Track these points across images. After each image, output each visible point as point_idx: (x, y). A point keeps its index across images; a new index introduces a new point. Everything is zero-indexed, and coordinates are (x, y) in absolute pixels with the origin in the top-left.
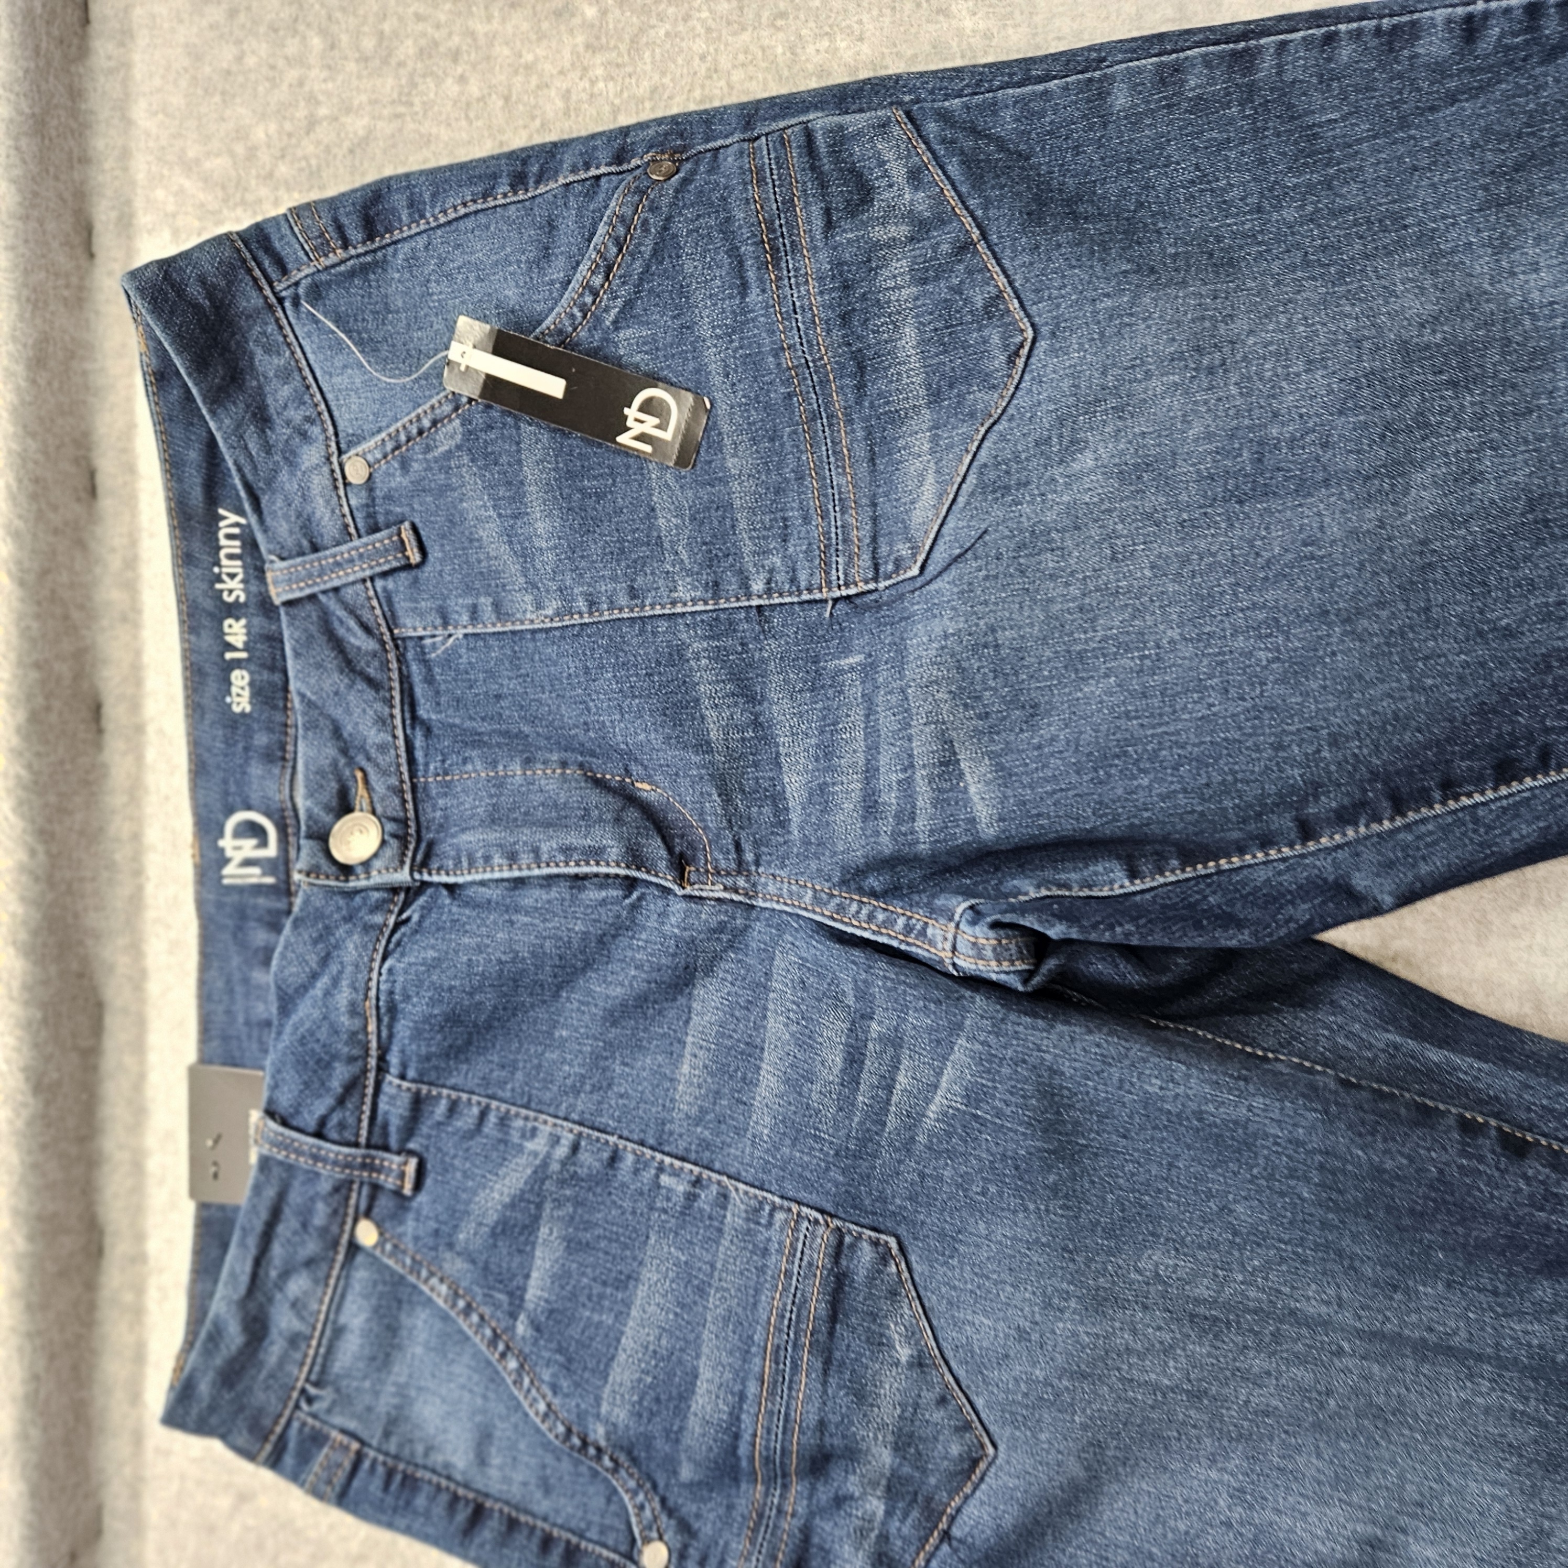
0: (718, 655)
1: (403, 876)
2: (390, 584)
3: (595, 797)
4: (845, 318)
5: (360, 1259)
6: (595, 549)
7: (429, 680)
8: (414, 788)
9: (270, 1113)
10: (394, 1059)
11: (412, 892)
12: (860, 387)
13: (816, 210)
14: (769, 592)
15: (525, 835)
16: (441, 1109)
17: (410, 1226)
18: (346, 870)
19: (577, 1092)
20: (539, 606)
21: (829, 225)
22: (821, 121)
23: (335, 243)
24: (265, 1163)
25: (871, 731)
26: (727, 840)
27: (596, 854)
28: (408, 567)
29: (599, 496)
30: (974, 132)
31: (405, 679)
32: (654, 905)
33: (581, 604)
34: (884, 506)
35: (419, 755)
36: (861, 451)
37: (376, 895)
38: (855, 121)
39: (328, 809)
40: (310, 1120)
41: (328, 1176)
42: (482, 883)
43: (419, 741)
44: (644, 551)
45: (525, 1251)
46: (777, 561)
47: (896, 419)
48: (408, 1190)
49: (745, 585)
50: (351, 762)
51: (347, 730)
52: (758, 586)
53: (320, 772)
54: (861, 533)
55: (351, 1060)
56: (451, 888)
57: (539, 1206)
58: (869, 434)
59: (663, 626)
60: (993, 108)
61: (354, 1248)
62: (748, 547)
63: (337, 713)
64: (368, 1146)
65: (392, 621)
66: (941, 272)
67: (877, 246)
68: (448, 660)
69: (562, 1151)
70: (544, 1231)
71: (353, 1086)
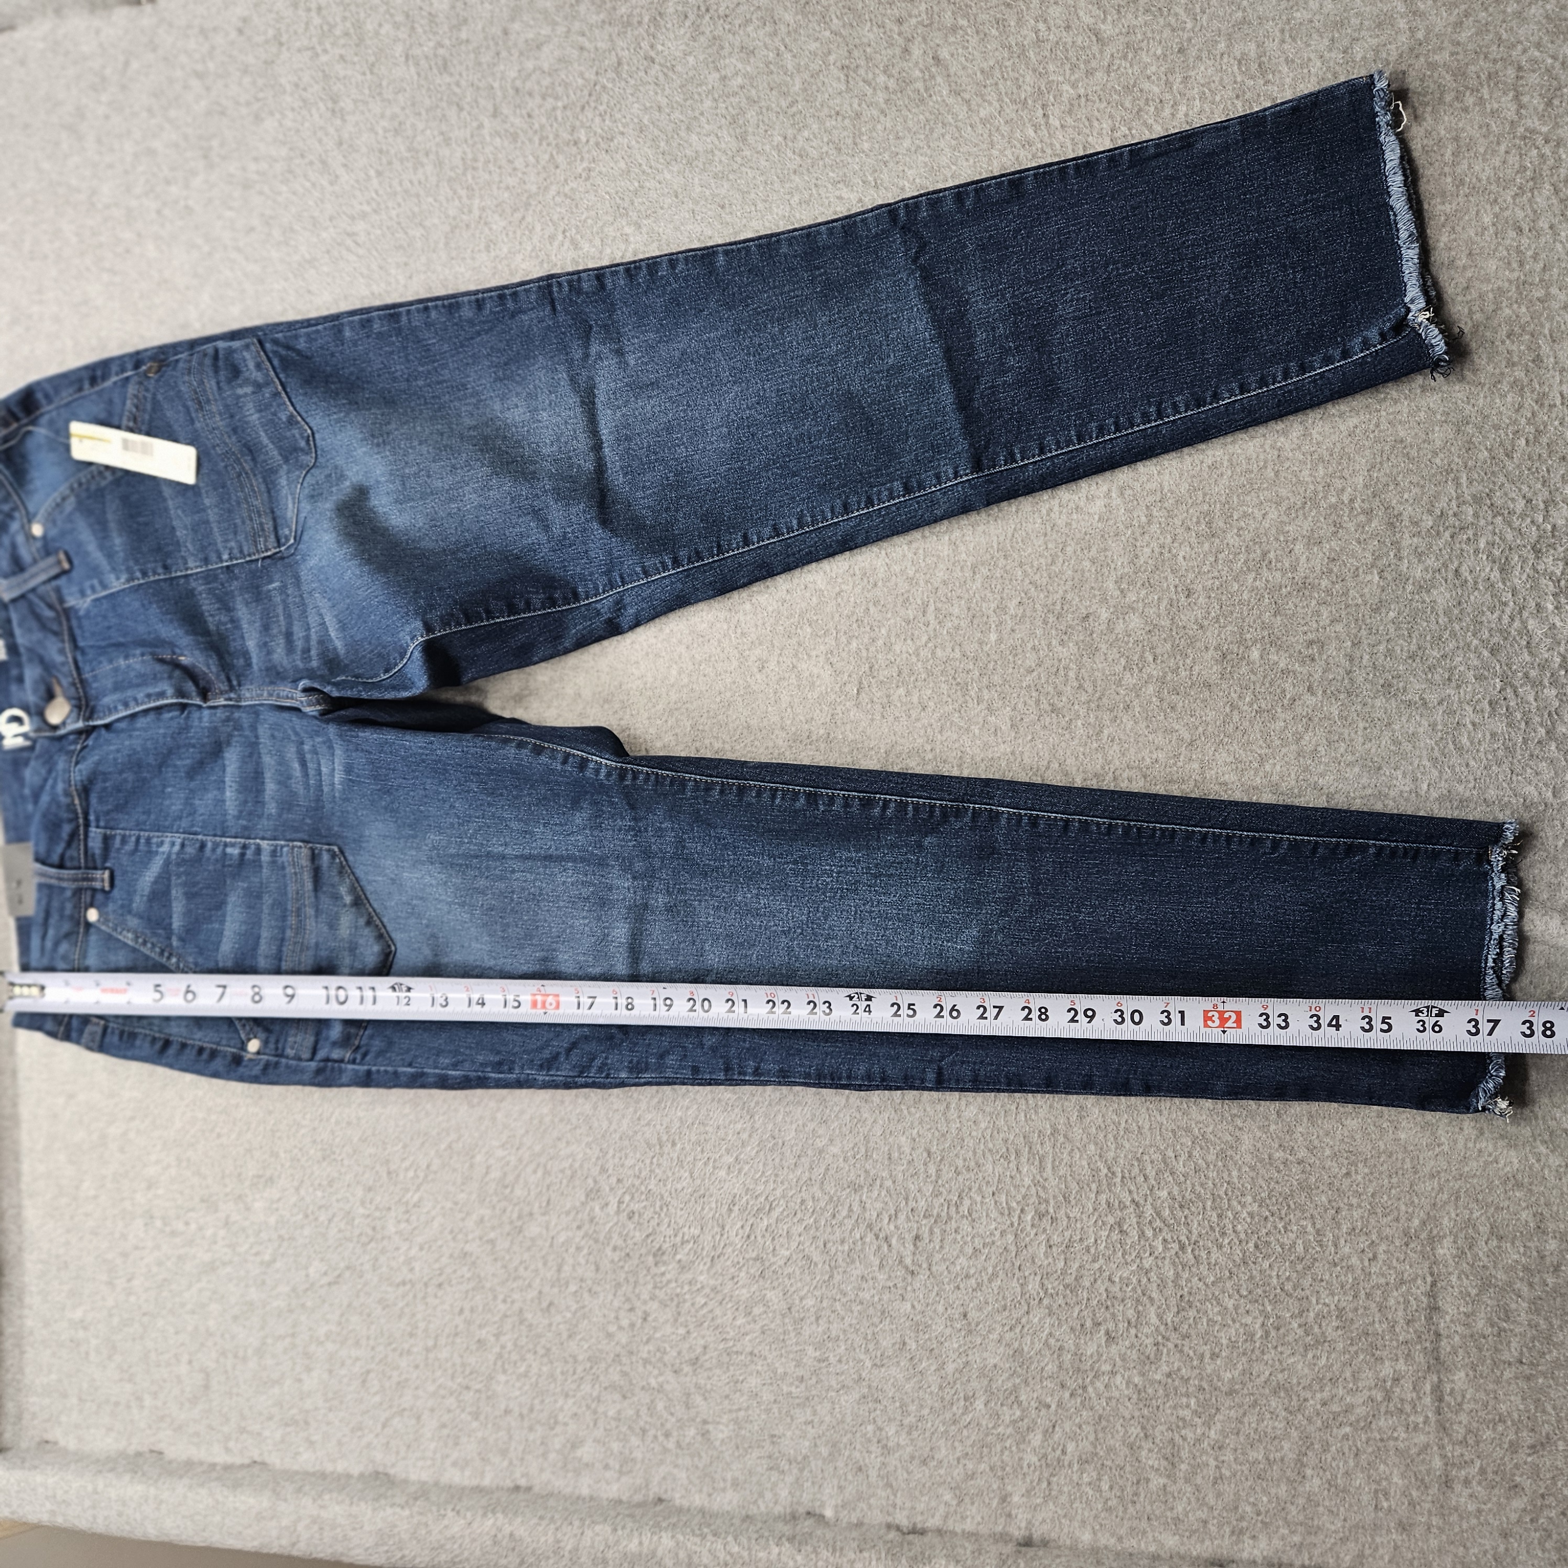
1: (80, 724)
2: (58, 582)
3: (158, 668)
4: (235, 431)
5: (92, 930)
6: (145, 549)
8: (81, 681)
9: (37, 859)
10: (91, 818)
11: (88, 732)
13: (213, 383)
14: (231, 559)
15: (130, 692)
16: (118, 841)
17: (111, 906)
18: (54, 727)
19: (180, 818)
20: (118, 579)
21: (219, 389)
22: (221, 345)
24: (40, 887)
26: (223, 678)
27: (163, 695)
28: (65, 572)
30: (288, 348)
31: (70, 628)
34: (277, 513)
35: (80, 664)
36: (263, 488)
37: (71, 737)
38: (237, 344)
39: (43, 698)
40: (55, 859)
41: (69, 887)
42: (117, 720)
43: (79, 658)
44: (170, 548)
45: (167, 905)
46: (233, 543)
48: (107, 887)
49: (220, 556)
50: (50, 674)
51: (46, 658)
52: (225, 556)
53: (36, 682)
54: (269, 525)
55: (70, 821)
56: (107, 727)
57: (169, 880)
58: (265, 480)
59: (182, 581)
60: (296, 337)
61: (88, 924)
62: (219, 539)
63: (41, 651)
64: (86, 867)
65: (61, 600)
67: (239, 397)
68: (88, 614)
69: (177, 848)
70: (174, 892)
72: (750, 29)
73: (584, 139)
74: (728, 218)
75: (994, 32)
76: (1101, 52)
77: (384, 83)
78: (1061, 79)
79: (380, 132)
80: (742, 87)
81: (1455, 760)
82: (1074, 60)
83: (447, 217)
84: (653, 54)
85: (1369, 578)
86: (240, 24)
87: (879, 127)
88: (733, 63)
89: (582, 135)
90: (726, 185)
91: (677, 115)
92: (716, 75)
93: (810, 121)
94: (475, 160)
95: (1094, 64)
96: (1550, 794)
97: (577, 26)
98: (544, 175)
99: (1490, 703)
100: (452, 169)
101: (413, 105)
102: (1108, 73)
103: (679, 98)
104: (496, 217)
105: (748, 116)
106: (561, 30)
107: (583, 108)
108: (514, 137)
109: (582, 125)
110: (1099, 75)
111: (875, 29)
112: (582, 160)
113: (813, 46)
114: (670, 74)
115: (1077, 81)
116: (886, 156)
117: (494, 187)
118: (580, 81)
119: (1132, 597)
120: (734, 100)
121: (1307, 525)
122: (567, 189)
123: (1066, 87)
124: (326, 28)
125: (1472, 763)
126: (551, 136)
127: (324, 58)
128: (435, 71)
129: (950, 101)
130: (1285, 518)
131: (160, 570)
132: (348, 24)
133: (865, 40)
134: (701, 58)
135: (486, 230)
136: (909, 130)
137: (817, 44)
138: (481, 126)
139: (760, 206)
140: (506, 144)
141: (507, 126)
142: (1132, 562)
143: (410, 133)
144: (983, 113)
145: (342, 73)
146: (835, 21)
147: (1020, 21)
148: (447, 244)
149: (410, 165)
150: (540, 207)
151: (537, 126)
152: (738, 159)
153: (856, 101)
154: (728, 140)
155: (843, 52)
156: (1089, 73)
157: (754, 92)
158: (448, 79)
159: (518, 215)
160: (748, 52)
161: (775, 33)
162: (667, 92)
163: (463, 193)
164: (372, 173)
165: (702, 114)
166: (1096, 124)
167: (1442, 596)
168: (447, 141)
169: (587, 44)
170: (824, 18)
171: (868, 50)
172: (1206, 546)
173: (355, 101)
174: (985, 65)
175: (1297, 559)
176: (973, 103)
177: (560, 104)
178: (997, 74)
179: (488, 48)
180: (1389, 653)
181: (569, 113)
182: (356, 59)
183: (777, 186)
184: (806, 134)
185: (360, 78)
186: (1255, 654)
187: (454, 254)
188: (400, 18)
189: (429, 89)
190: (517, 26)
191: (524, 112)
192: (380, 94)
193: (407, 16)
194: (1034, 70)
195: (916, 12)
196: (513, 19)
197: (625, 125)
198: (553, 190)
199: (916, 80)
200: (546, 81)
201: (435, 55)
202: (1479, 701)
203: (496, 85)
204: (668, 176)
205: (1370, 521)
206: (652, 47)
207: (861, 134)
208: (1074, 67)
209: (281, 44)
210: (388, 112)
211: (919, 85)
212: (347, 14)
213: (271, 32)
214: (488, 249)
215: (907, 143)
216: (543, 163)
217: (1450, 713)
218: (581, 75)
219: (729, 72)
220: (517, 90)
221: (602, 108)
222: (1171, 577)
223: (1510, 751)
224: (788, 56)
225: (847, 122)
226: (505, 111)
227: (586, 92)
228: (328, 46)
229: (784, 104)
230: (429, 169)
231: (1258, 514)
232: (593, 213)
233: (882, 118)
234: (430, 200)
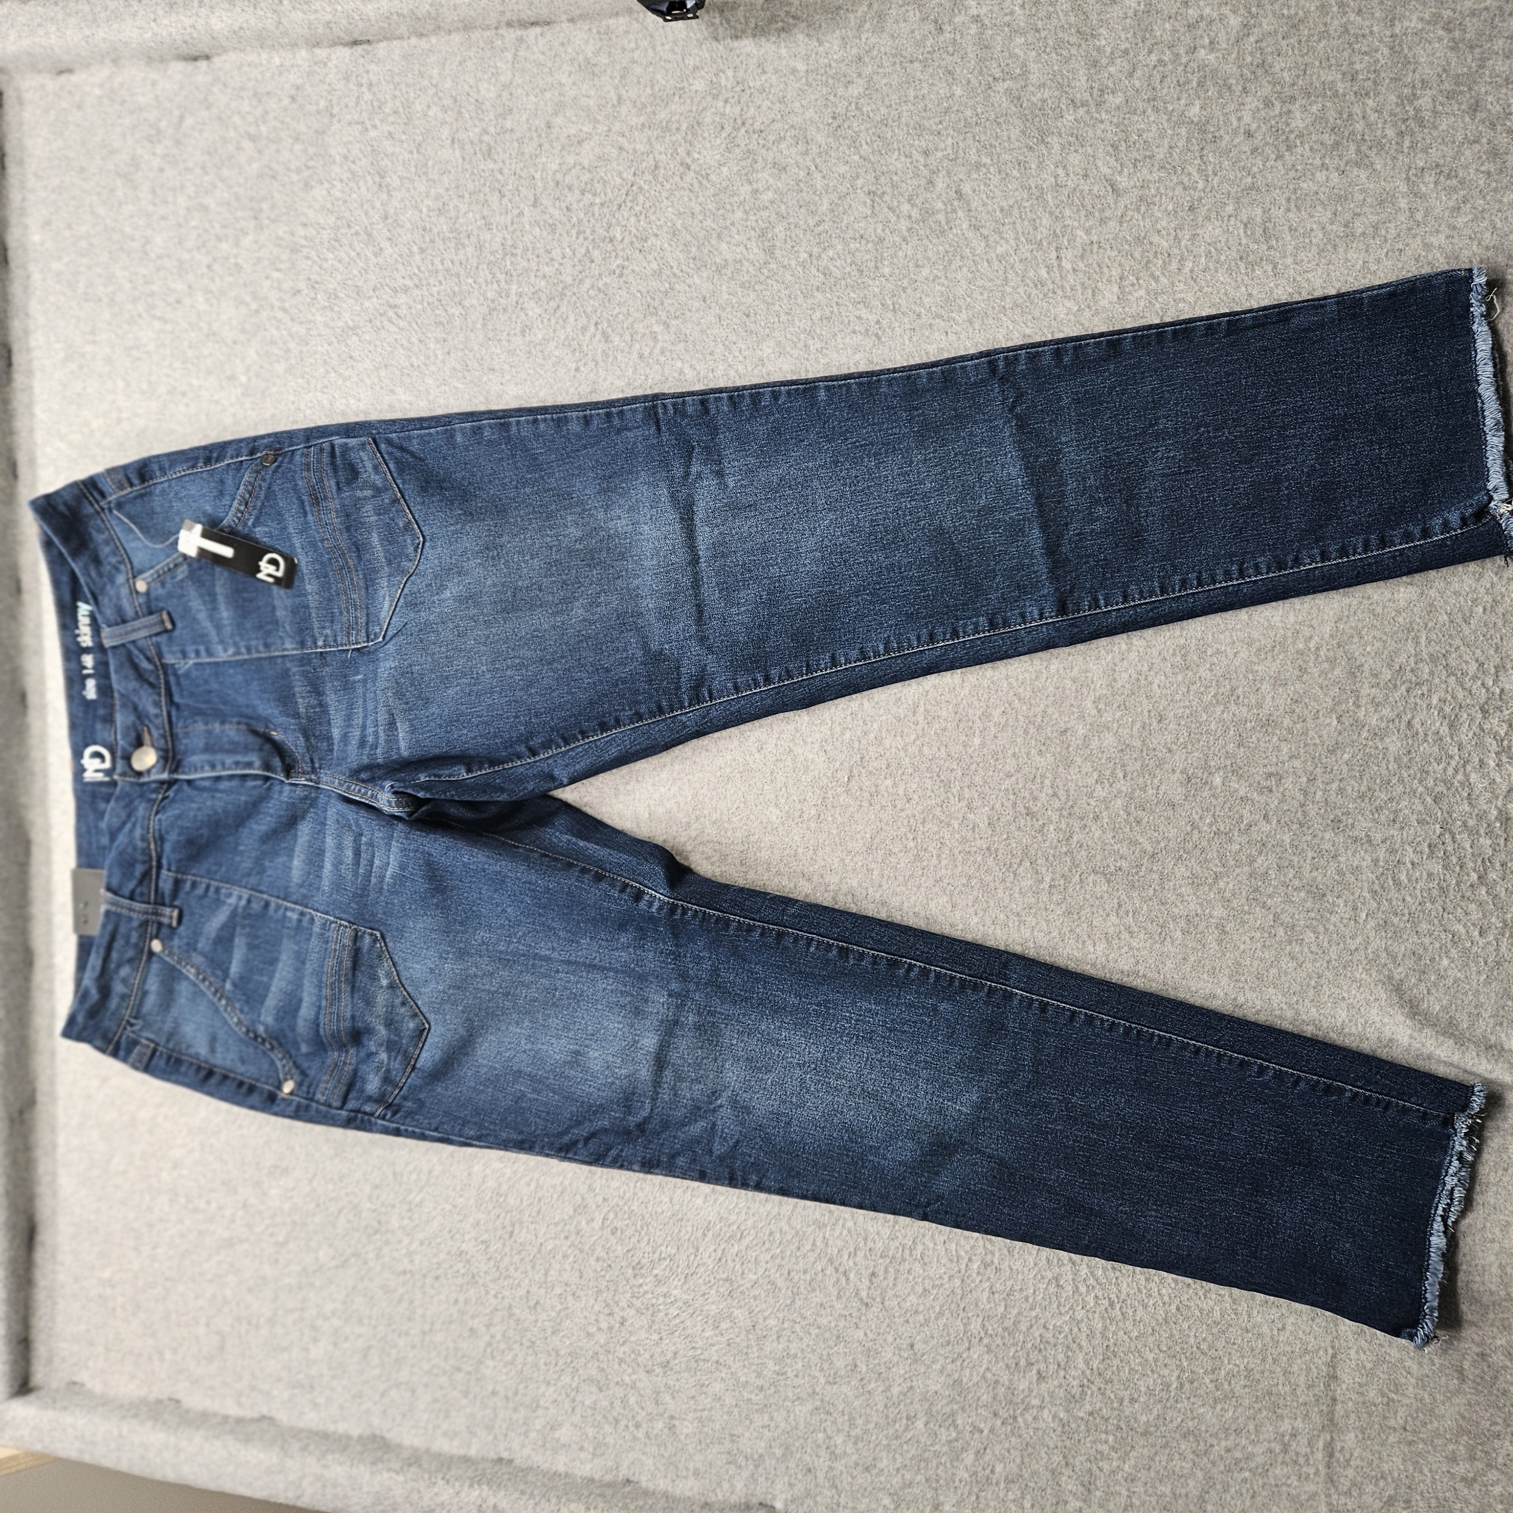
0: (304, 674)
1: (165, 776)
2: (158, 639)
3: (251, 739)
4: (348, 529)
5: (154, 959)
6: (248, 625)
7: (178, 684)
8: (172, 735)
9: (109, 889)
10: (164, 862)
11: (171, 783)
12: (359, 557)
13: (333, 483)
14: (325, 646)
15: (219, 757)
16: (188, 885)
17: (176, 942)
18: (139, 774)
19: (250, 875)
20: (225, 650)
21: (339, 489)
22: (338, 441)
23: (126, 485)
24: (108, 914)
25: (365, 709)
26: (307, 759)
27: (249, 765)
28: (166, 631)
29: (251, 601)
30: (399, 449)
31: (167, 683)
32: (277, 788)
33: (243, 650)
34: (372, 610)
35: (174, 719)
36: (362, 584)
37: (154, 786)
38: (352, 442)
39: (131, 745)
40: (126, 891)
41: (137, 918)
42: (202, 779)
43: (174, 713)
44: (270, 627)
45: (229, 950)
46: (328, 631)
47: (375, 571)
48: (174, 923)
49: (315, 642)
50: (142, 723)
51: (140, 707)
52: (320, 643)
53: (128, 728)
54: (363, 620)
55: (144, 862)
56: (188, 782)
57: (234, 929)
58: (365, 575)
59: (279, 661)
60: (409, 438)
61: (151, 954)
62: (316, 625)
63: (135, 699)
64: (156, 903)
65: (160, 656)
66: (387, 511)
67: (359, 499)
68: (187, 674)
69: (243, 903)
70: (237, 941)
71: (146, 875)
72: (783, 146)
73: (619, 237)
74: (752, 327)
75: (1015, 173)
76: (1116, 203)
77: (430, 163)
78: (1076, 224)
79: (425, 210)
80: (772, 202)
81: (1393, 894)
82: (1089, 207)
83: (486, 299)
84: (688, 161)
85: (1328, 721)
86: (293, 92)
87: (900, 254)
88: (764, 177)
89: (618, 233)
90: (752, 295)
91: (708, 223)
92: (747, 188)
93: (835, 241)
94: (514, 246)
95: (1108, 213)
96: (1476, 933)
97: (617, 126)
98: (579, 268)
99: (1430, 846)
100: (492, 253)
101: (457, 187)
102: (1121, 223)
103: (711, 206)
104: (532, 304)
105: (777, 230)
106: (602, 129)
107: (620, 206)
108: (553, 228)
109: (618, 224)
110: (1112, 224)
111: (903, 159)
112: (616, 257)
113: (843, 169)
114: (705, 182)
115: (1091, 228)
116: (905, 283)
117: (532, 275)
118: (618, 180)
119: (1107, 717)
120: (765, 214)
121: (1275, 667)
122: (601, 283)
123: (1080, 233)
124: (376, 104)
125: (1408, 899)
126: (588, 231)
127: (373, 134)
128: (479, 156)
129: (970, 235)
130: (1255, 660)
131: (261, 648)
132: (398, 104)
133: (892, 168)
134: (735, 169)
135: (523, 316)
136: (929, 259)
137: (847, 168)
138: (521, 214)
139: (783, 318)
140: (545, 233)
141: (547, 217)
142: (1110, 685)
143: (453, 214)
144: (1000, 250)
145: (390, 150)
146: (865, 147)
147: (1041, 165)
148: (484, 325)
149: (452, 245)
150: (574, 298)
151: (575, 220)
152: (765, 271)
153: (880, 226)
154: (756, 253)
155: (871, 177)
156: (1103, 221)
157: (783, 207)
158: (491, 166)
159: (553, 304)
160: (781, 169)
161: (806, 153)
162: (701, 199)
163: (501, 277)
164: (415, 249)
165: (733, 224)
166: (1106, 270)
167: (1394, 744)
168: (488, 226)
169: (626, 145)
170: (854, 143)
171: (895, 178)
172: (1180, 677)
173: (401, 178)
174: (1004, 204)
175: (1264, 697)
176: (991, 239)
177: (597, 201)
178: (1016, 212)
179: (531, 139)
180: (1341, 791)
181: (605, 210)
182: (403, 137)
183: (800, 300)
184: (831, 253)
185: (407, 156)
186: (1218, 780)
187: (491, 334)
188: (448, 102)
189: (473, 173)
190: (559, 121)
191: (563, 205)
192: (425, 173)
193: (455, 100)
194: (1051, 213)
195: (942, 145)
196: (556, 114)
197: (660, 227)
198: (588, 282)
199: (938, 211)
200: (586, 177)
201: (481, 141)
202: (1419, 843)
203: (537, 176)
204: (697, 281)
205: (1333, 669)
206: (688, 154)
207: (883, 259)
208: (1089, 214)
209: (332, 116)
210: (433, 192)
211: (941, 217)
212: (397, 93)
213: (322, 103)
214: (523, 333)
215: (925, 272)
216: (579, 256)
217: (1393, 851)
218: (620, 174)
219: (761, 186)
220: (557, 183)
221: (638, 209)
222: (1145, 701)
223: (1443, 891)
224: (817, 175)
225: (870, 245)
226: (545, 201)
227: (623, 192)
228: (378, 123)
229: (811, 222)
230: (470, 250)
231: (1230, 652)
232: (624, 310)
233: (904, 246)
234: (470, 281)
